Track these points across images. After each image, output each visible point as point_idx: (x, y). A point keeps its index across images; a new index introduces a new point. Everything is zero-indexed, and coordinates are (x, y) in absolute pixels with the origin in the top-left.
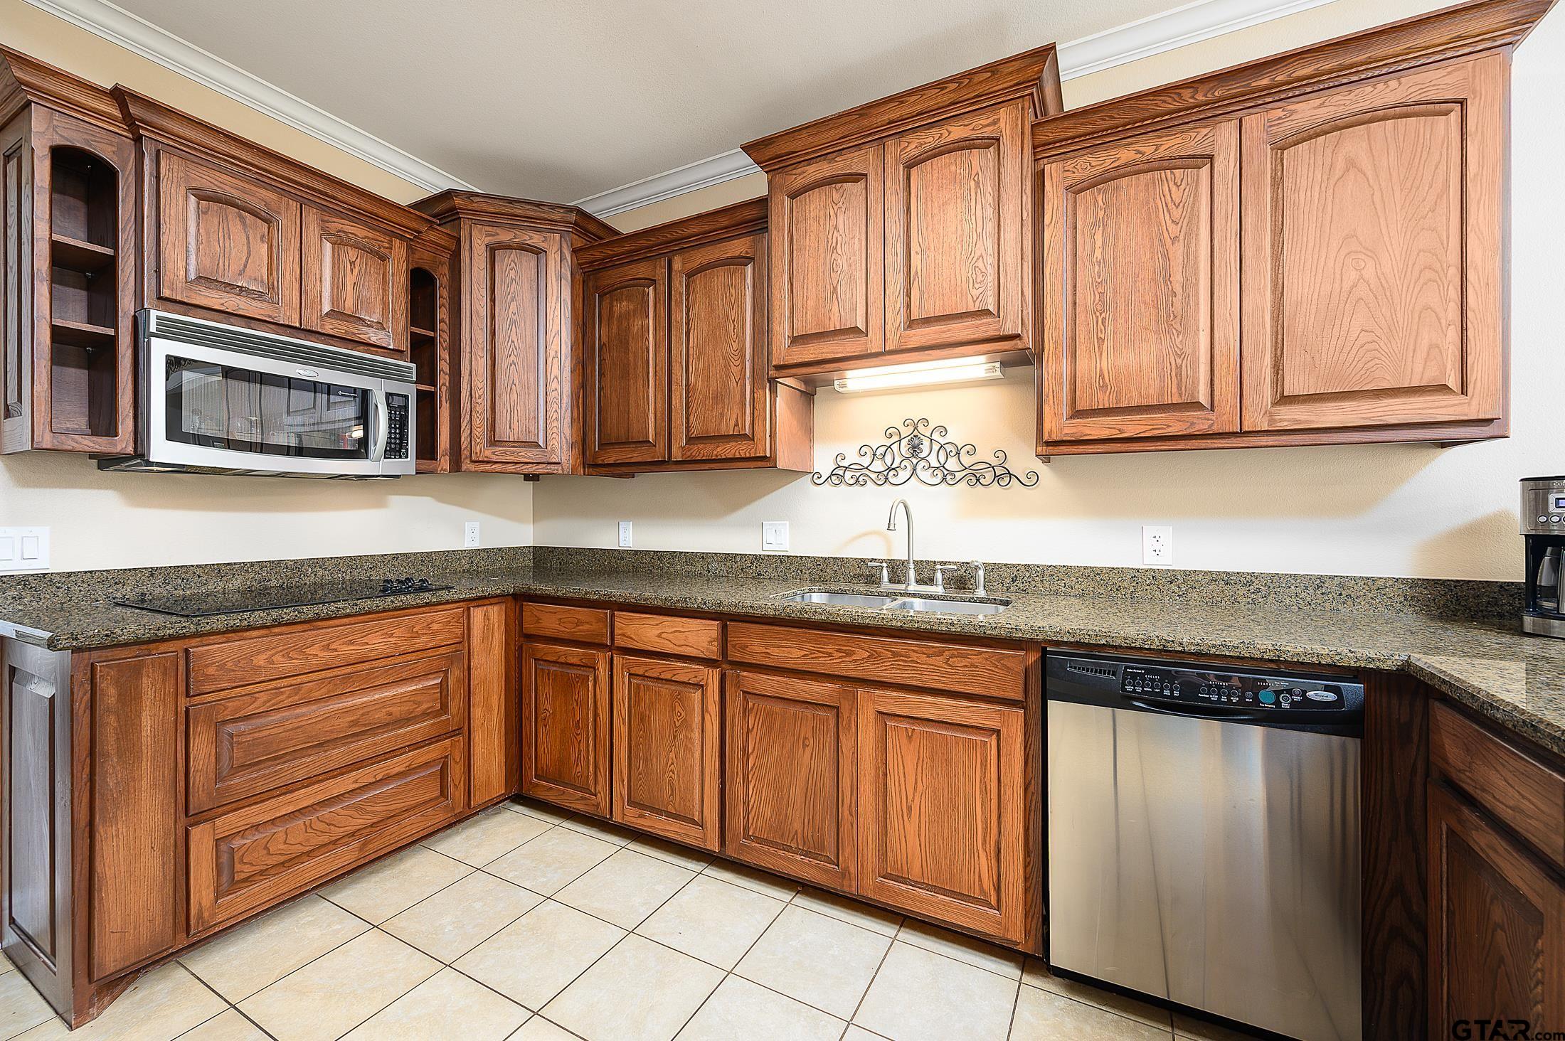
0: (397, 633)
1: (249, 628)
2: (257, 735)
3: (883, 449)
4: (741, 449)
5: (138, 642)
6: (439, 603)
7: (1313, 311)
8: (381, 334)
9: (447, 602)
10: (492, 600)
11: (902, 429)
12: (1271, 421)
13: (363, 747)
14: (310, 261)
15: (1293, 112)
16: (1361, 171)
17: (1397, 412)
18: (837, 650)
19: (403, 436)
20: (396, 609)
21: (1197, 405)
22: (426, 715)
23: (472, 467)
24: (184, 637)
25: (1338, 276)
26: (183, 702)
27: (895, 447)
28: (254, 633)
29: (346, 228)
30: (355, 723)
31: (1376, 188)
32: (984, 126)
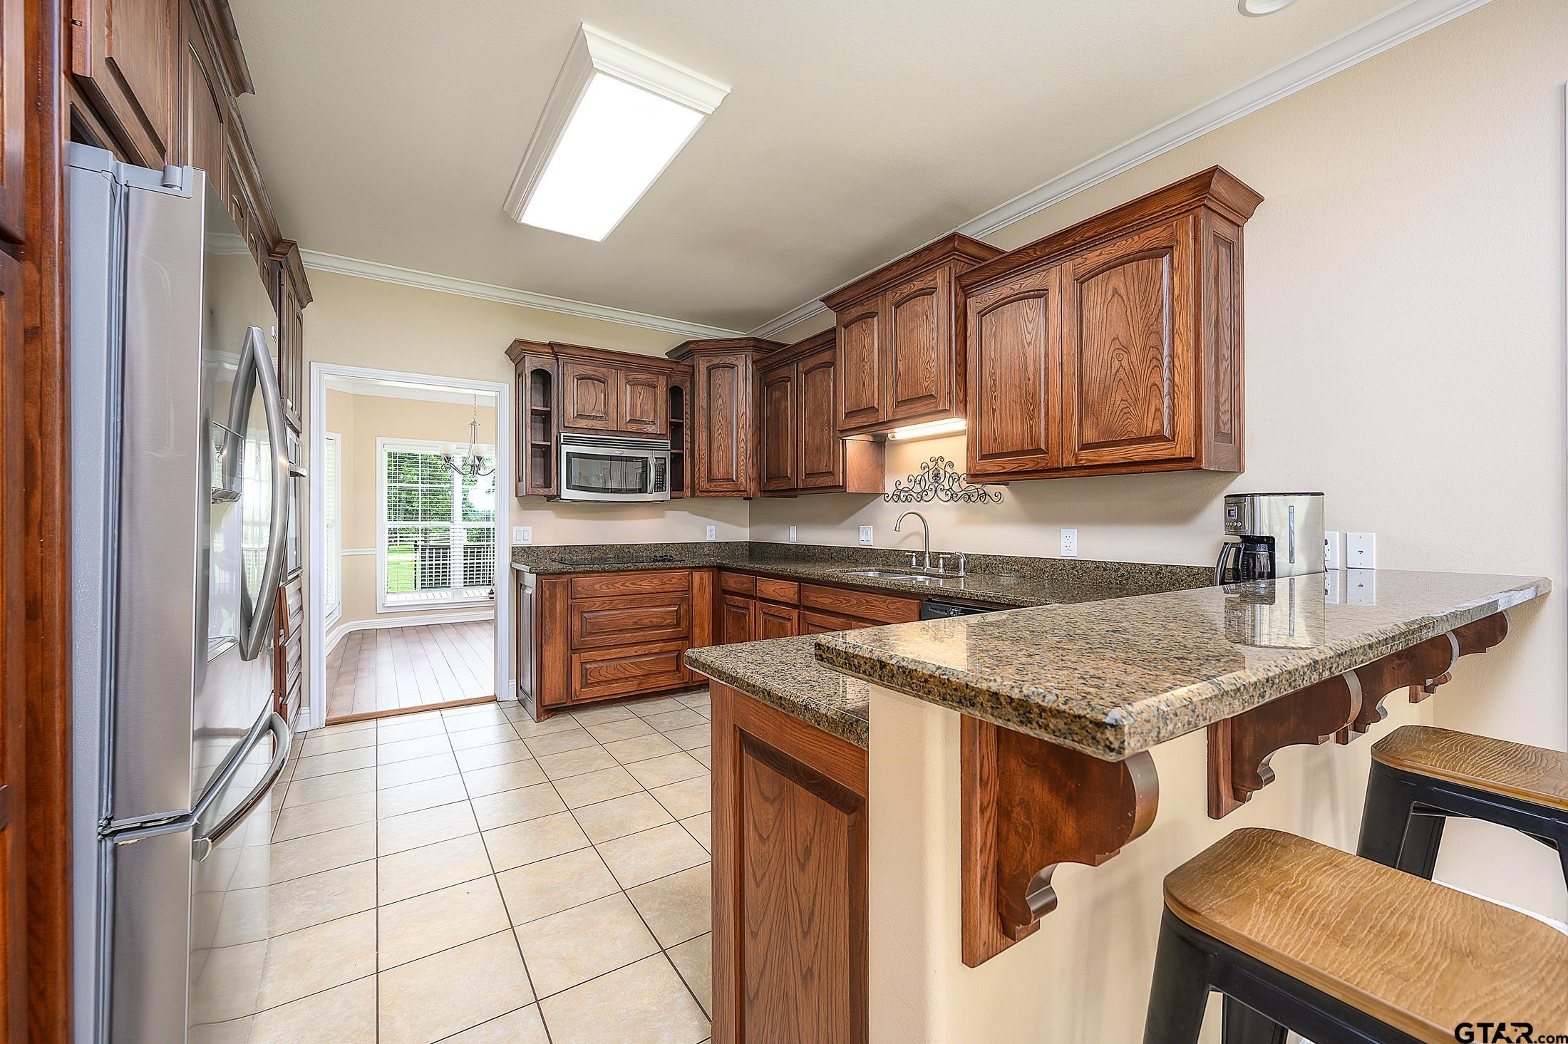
0: (655, 581)
1: (593, 572)
2: (596, 620)
3: (920, 477)
4: (826, 481)
5: (555, 573)
6: (675, 568)
7: (1097, 388)
8: (654, 427)
9: (680, 568)
10: (705, 569)
11: (930, 463)
12: (1077, 461)
13: (639, 636)
14: (622, 396)
15: (1086, 259)
16: (1120, 295)
17: (1139, 454)
18: (845, 599)
19: (664, 480)
20: (654, 569)
21: (1039, 451)
22: (669, 626)
23: (700, 494)
24: (570, 573)
25: (1109, 365)
26: (570, 601)
27: (926, 476)
28: (595, 575)
29: (637, 376)
30: (635, 623)
31: (1128, 306)
32: (930, 281)
